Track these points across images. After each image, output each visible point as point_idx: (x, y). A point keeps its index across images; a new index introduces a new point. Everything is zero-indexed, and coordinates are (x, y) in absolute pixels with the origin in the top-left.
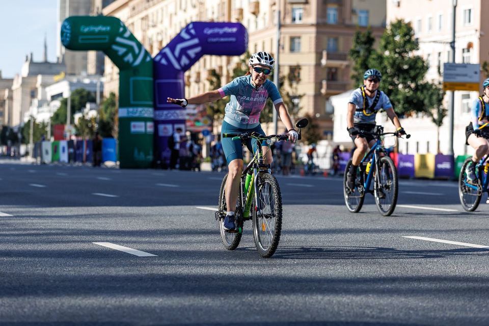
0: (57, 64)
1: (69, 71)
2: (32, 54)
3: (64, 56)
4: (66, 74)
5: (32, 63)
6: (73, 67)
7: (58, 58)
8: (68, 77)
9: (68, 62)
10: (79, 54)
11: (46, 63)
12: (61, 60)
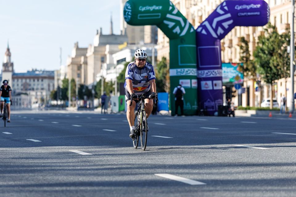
0: (121, 36)
1: (130, 42)
2: (101, 29)
3: (126, 29)
4: (128, 44)
5: (101, 36)
6: (133, 38)
7: (122, 31)
8: (129, 45)
9: (129, 35)
10: (138, 28)
11: (112, 35)
12: (123, 33)
